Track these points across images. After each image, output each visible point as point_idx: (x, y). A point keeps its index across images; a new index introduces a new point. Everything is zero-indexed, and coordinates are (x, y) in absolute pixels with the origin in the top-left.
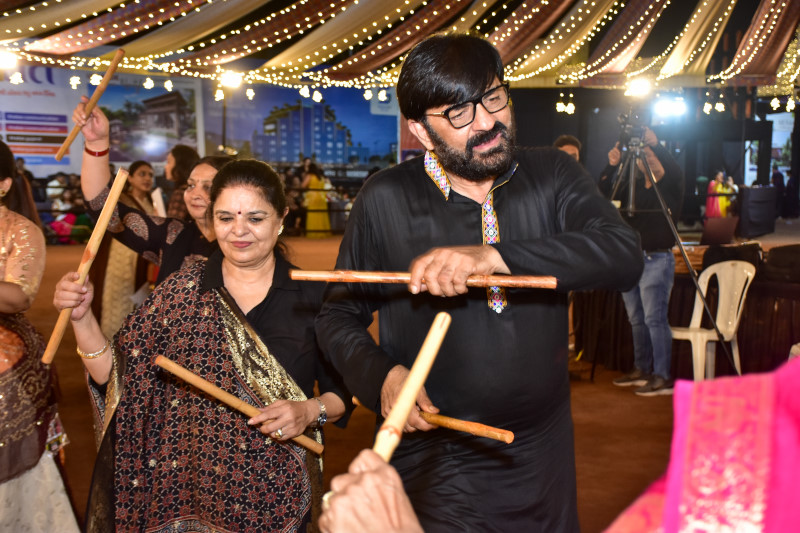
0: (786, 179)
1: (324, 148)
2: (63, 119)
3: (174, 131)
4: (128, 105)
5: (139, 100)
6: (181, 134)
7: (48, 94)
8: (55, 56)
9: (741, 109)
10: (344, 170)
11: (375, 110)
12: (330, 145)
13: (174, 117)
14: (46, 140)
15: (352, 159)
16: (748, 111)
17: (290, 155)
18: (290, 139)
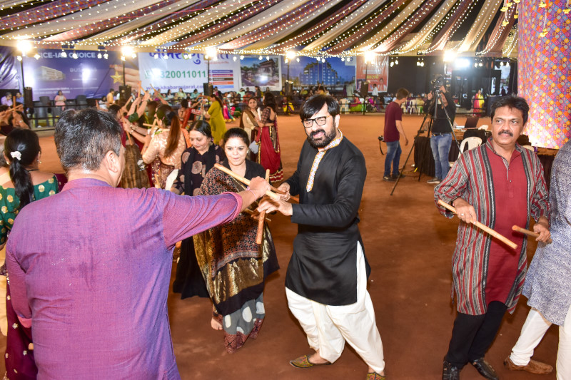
0: (507, 92)
1: (327, 79)
2: (231, 71)
3: (271, 74)
4: (254, 65)
5: (258, 63)
6: (273, 75)
7: (227, 62)
8: (228, 50)
9: (490, 65)
10: (335, 87)
11: (346, 64)
12: (329, 78)
13: (270, 68)
14: (226, 79)
15: (337, 83)
16: (492, 66)
17: (314, 82)
18: (314, 76)
